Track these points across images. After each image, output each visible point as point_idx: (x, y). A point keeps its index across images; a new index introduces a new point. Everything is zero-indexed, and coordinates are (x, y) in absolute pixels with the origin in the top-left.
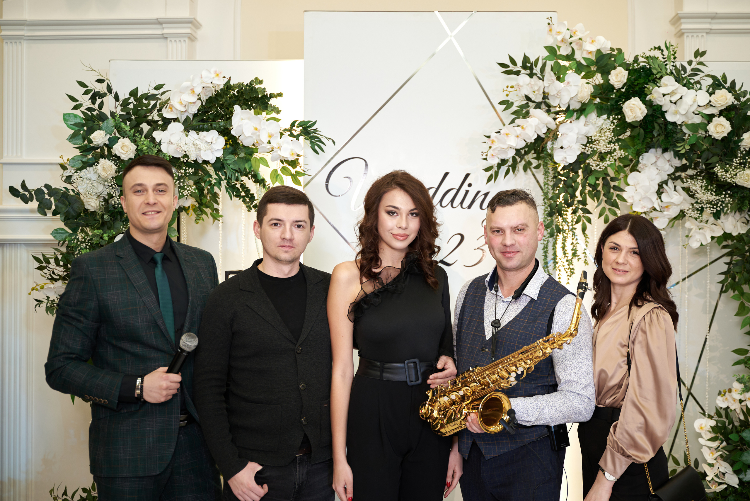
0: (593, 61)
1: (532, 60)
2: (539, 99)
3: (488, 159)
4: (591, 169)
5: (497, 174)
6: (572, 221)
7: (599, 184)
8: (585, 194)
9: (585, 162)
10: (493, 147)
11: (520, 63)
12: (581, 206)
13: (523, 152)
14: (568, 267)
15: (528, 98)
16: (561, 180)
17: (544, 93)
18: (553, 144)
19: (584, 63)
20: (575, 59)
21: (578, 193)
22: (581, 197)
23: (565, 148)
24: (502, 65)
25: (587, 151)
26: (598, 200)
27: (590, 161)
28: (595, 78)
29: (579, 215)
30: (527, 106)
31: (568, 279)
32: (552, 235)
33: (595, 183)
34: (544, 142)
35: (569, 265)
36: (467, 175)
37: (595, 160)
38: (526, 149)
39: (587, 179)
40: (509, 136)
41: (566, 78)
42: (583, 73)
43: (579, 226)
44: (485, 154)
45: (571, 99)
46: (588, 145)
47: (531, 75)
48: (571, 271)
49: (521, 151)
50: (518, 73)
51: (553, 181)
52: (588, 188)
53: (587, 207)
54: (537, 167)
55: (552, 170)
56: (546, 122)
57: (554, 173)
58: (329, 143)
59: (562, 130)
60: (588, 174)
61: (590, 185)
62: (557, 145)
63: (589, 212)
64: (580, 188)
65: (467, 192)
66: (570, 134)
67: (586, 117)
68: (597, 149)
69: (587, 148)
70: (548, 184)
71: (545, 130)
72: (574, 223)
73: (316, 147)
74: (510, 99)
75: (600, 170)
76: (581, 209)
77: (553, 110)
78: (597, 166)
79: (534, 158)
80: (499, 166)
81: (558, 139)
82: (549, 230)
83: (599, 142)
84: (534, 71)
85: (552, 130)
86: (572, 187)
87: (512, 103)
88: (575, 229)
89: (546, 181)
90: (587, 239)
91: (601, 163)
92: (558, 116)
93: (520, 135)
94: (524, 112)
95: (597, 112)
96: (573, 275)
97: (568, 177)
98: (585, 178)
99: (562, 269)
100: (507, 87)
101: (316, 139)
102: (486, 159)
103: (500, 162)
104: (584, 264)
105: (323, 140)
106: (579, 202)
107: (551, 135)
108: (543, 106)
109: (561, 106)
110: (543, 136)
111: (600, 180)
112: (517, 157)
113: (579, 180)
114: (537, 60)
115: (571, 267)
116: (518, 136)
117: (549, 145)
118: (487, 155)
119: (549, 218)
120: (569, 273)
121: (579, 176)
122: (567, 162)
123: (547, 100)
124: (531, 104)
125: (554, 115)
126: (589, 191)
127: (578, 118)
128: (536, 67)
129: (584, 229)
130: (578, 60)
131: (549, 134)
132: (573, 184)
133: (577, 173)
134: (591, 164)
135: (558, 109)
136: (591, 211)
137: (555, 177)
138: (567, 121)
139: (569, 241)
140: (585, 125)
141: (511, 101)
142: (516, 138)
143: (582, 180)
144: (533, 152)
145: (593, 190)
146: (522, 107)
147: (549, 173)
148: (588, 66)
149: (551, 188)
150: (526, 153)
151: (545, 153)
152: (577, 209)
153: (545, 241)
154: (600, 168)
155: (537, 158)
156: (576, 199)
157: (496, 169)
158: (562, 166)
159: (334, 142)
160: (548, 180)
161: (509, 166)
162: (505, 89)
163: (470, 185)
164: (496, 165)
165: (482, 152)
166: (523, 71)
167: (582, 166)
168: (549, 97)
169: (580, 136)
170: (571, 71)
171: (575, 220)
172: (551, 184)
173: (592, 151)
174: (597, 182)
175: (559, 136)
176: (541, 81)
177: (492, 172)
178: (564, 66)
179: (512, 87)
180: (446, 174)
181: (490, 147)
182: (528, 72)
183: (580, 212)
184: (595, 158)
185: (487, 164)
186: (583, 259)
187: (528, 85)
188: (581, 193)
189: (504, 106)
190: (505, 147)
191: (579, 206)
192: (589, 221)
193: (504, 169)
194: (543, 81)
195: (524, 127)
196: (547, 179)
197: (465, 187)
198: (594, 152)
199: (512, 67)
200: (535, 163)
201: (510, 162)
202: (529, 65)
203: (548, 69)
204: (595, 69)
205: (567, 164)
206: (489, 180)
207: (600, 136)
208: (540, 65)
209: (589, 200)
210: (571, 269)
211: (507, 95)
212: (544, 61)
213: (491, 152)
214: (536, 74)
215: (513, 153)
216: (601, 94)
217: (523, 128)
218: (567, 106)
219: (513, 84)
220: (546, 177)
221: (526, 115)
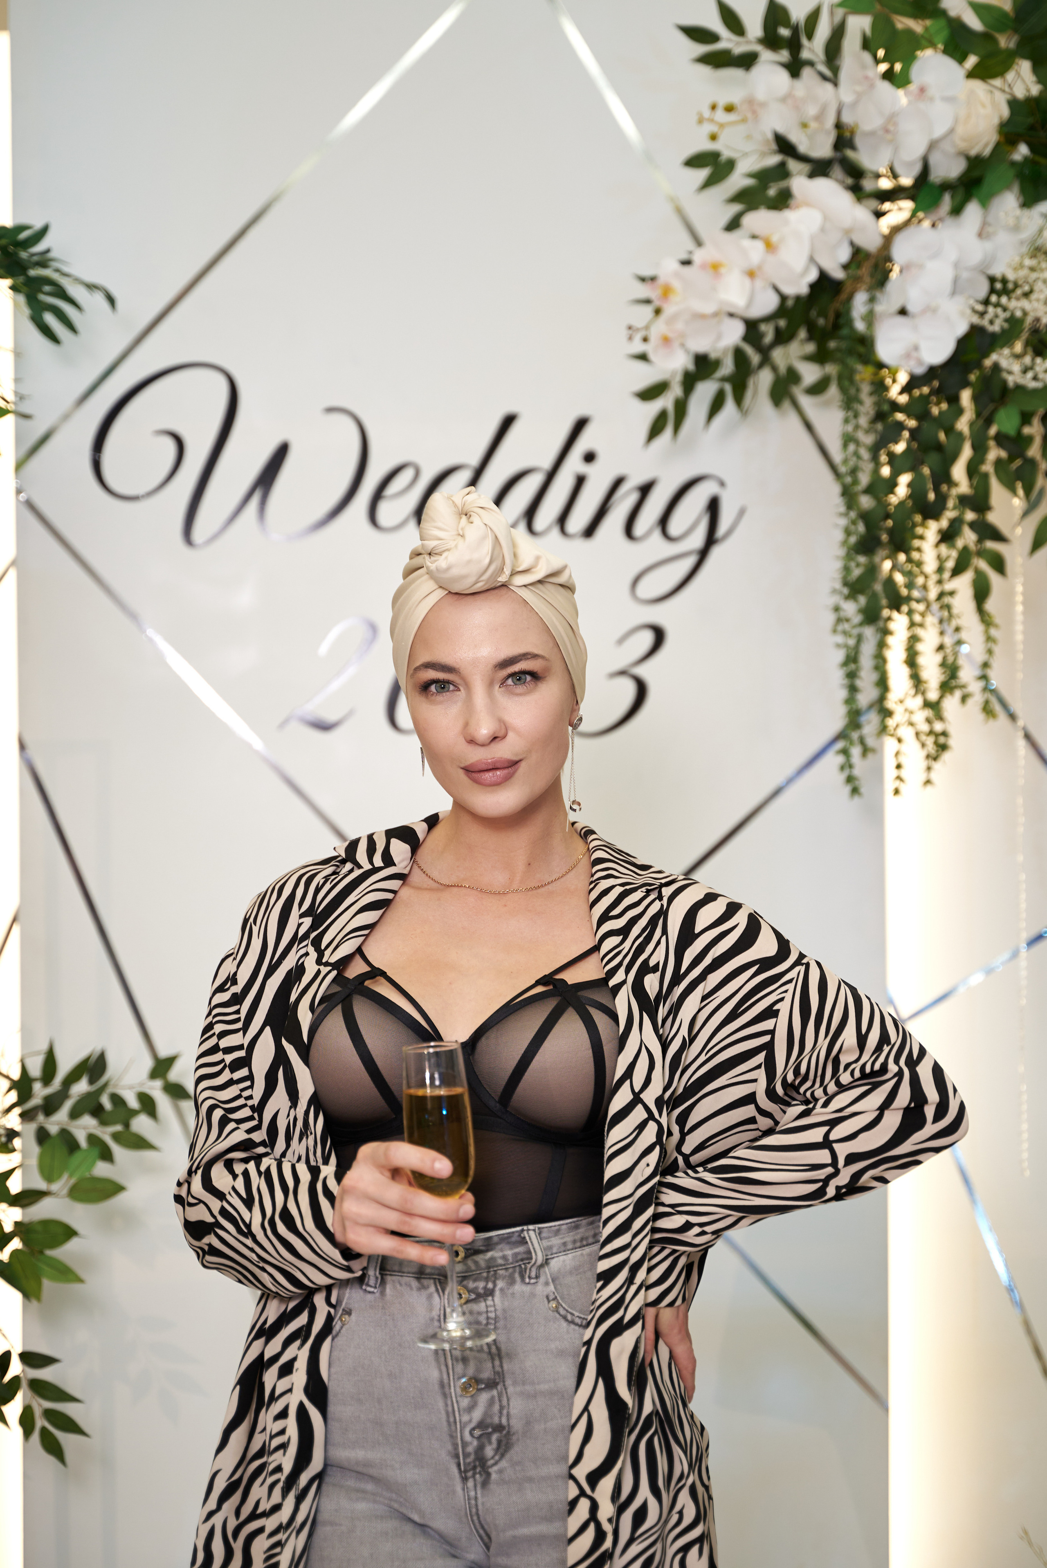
0: (1004, 14)
1: (798, 13)
2: (823, 149)
3: (652, 356)
4: (1005, 383)
5: (681, 408)
6: (940, 570)
7: (1030, 439)
8: (986, 476)
9: (979, 365)
10: (669, 310)
11: (754, 27)
12: (970, 516)
13: (768, 332)
14: (925, 728)
15: (784, 146)
16: (901, 426)
17: (839, 126)
18: (872, 300)
19: (974, 23)
20: (943, 13)
21: (959, 471)
22: (971, 486)
23: (914, 316)
24: (697, 34)
25: (991, 322)
26: (1028, 491)
27: (1001, 357)
28: (1010, 76)
29: (965, 549)
30: (781, 172)
31: (929, 769)
32: (871, 616)
33: (1019, 432)
34: (843, 296)
35: (928, 721)
36: (580, 425)
37: (1018, 357)
38: (782, 323)
39: (989, 422)
40: (723, 270)
41: (916, 71)
42: (972, 60)
43: (963, 584)
44: (638, 337)
45: (933, 145)
46: (994, 298)
47: (794, 68)
48: (936, 743)
49: (763, 327)
50: (747, 61)
51: (876, 431)
52: (994, 453)
53: (992, 517)
54: (817, 389)
55: (871, 394)
56: (847, 223)
57: (877, 404)
58: (93, 302)
59: (901, 252)
60: (992, 400)
61: (1001, 439)
62: (887, 303)
63: (998, 536)
64: (967, 452)
65: (580, 481)
66: (930, 265)
67: (985, 203)
68: (1025, 314)
69: (991, 309)
70: (857, 443)
71: (844, 255)
72: (947, 575)
73: (49, 319)
74: (725, 148)
75: (1033, 385)
76: (972, 525)
77: (868, 185)
78: (1025, 371)
79: (810, 358)
80: (690, 381)
81: (890, 286)
82: (862, 600)
83: (1031, 291)
84: (805, 54)
85: (868, 255)
86: (939, 447)
87: (731, 165)
88: (952, 593)
89: (850, 428)
90: (993, 632)
91: (1039, 360)
92: (887, 206)
93: (760, 267)
94: (772, 192)
95: (1023, 191)
96: (946, 756)
97: (923, 416)
98: (984, 419)
99: (907, 733)
100: (714, 107)
101: (47, 288)
102: (643, 357)
103: (691, 367)
104: (981, 716)
105: (75, 291)
106: (963, 501)
107: (865, 271)
108: (837, 171)
109: (898, 169)
110: (838, 274)
111: (1036, 421)
112: (749, 350)
113: (963, 425)
114: (813, 18)
115: (938, 727)
116: (751, 274)
117: (860, 303)
118: (645, 340)
119: (862, 559)
120: (931, 747)
121: (960, 412)
122: (920, 362)
123: (850, 153)
124: (793, 165)
125: (874, 203)
126: (998, 463)
127: (957, 211)
128: (810, 36)
129: (981, 593)
130: (953, 13)
131: (859, 266)
132: (942, 436)
133: (954, 400)
134: (1004, 363)
135: (885, 184)
136: (1004, 529)
137: (880, 416)
138: (920, 221)
139: (929, 638)
140: (980, 235)
141: (726, 154)
142: (747, 281)
143: (972, 425)
144: (802, 334)
145: (1011, 458)
146: (764, 177)
147: (861, 402)
148: (987, 37)
149: (865, 454)
150: (783, 338)
151: (845, 332)
152: (957, 524)
153: (850, 636)
154: (1035, 378)
155: (820, 357)
156: (954, 492)
157: (676, 391)
158: (903, 378)
159: (111, 300)
160: (857, 427)
161: (724, 379)
162: (707, 113)
163: (590, 457)
164: (679, 378)
165: (630, 328)
166: (766, 55)
167: (972, 377)
168: (858, 141)
169: (965, 275)
170: (929, 52)
171: (950, 564)
172: (868, 439)
173: (1006, 320)
174: (1027, 430)
175: (894, 275)
176: (829, 86)
177: (666, 402)
178: (909, 32)
179: (729, 109)
180: (508, 422)
181: (658, 312)
182: (784, 55)
183: (968, 537)
184: (1018, 347)
185: (646, 376)
186: (977, 699)
187: (784, 100)
188: (972, 470)
189: (703, 174)
190: (709, 308)
191: (962, 513)
192: (999, 564)
193: (705, 391)
194: (836, 84)
195: (774, 239)
196: (853, 422)
197: (574, 464)
198: (1014, 324)
199: (728, 41)
200: (810, 373)
201: (728, 367)
202: (784, 32)
203: (851, 44)
204: (1012, 45)
205: (920, 370)
206: (655, 430)
207: (1032, 269)
208: (823, 31)
209: (997, 492)
210: (937, 735)
211: (713, 137)
212: (838, 19)
213: (659, 328)
214: (811, 64)
215: (734, 333)
216: (1032, 128)
217: (770, 246)
218: (917, 169)
219: (735, 96)
220: (850, 414)
221: (783, 201)
